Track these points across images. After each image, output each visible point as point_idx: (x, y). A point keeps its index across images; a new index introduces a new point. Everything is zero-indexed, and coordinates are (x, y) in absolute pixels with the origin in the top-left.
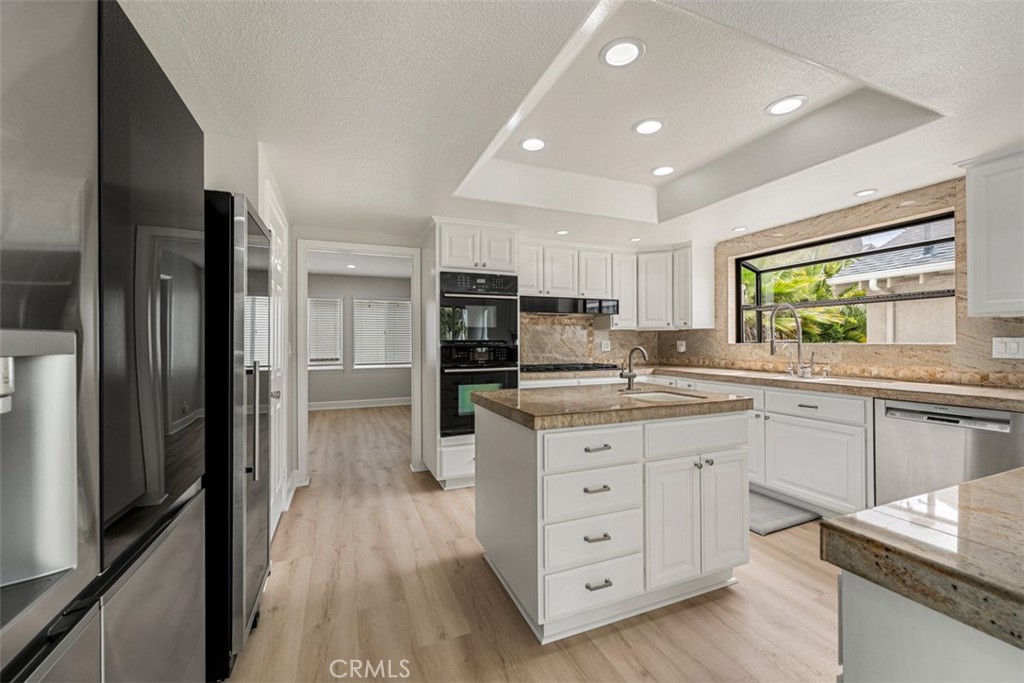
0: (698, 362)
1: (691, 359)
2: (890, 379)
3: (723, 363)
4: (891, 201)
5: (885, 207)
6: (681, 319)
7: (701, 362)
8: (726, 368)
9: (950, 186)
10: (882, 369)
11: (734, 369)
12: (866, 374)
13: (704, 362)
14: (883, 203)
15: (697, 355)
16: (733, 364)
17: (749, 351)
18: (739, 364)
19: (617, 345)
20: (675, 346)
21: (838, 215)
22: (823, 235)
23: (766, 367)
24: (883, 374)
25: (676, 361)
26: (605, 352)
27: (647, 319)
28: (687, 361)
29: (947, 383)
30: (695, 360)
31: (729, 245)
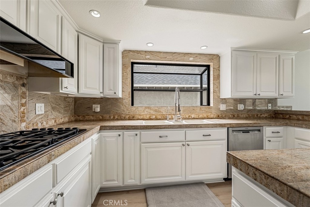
0: (110, 117)
1: (105, 115)
2: (197, 118)
3: (127, 117)
4: (198, 55)
5: (196, 57)
6: (110, 90)
7: (112, 117)
8: (129, 119)
9: (212, 56)
10: (195, 115)
11: (134, 120)
12: (190, 118)
13: (114, 117)
14: (196, 55)
15: (108, 112)
16: (133, 117)
17: (142, 110)
18: (137, 117)
19: (50, 108)
20: (90, 108)
21: (182, 55)
22: (177, 61)
23: (152, 118)
24: (195, 117)
25: (92, 118)
26: (39, 115)
27: (86, 87)
28: (101, 117)
29: (211, 119)
30: (107, 116)
31: (131, 53)
